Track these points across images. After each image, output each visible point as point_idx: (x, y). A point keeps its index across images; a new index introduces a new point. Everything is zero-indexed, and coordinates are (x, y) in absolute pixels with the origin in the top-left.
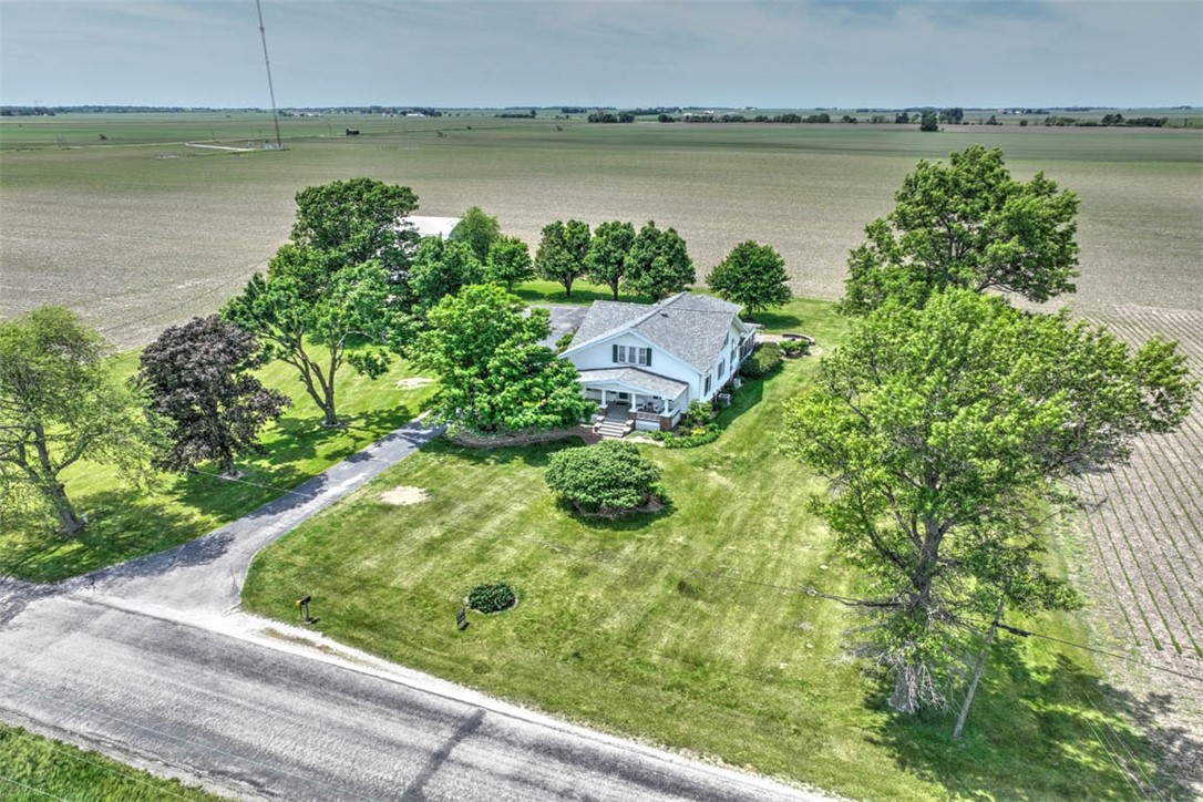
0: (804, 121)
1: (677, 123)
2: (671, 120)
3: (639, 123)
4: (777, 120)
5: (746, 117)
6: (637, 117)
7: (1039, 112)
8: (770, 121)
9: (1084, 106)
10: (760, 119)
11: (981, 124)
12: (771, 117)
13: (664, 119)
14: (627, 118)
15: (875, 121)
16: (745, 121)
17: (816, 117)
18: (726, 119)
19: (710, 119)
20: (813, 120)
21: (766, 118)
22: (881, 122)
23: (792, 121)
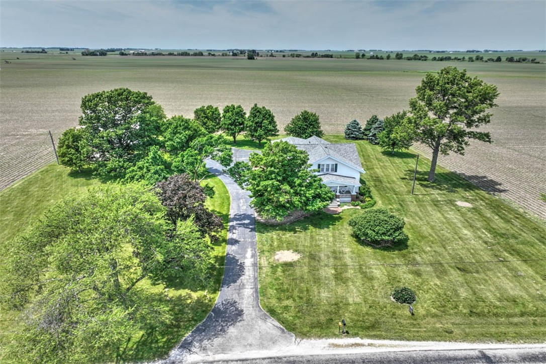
0: (192, 55)
1: (129, 56)
2: (126, 55)
3: (110, 56)
4: (179, 55)
5: (163, 53)
6: (108, 53)
7: (281, 51)
8: (175, 55)
9: (295, 49)
10: (171, 54)
11: (267, 56)
12: (176, 53)
13: (122, 54)
14: (103, 53)
15: (223, 55)
16: (163, 55)
17: (196, 53)
18: (153, 54)
19: (146, 54)
20: (195, 54)
21: (173, 54)
22: (226, 55)
23: (186, 55)
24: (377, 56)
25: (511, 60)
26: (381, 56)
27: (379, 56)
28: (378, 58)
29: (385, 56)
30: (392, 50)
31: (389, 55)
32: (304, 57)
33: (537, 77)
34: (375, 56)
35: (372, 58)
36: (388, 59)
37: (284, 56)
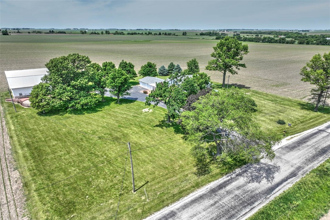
24: (95, 32)
25: (166, 34)
26: (98, 32)
27: (96, 32)
28: (96, 34)
29: (100, 32)
30: (96, 29)
31: (102, 32)
32: (45, 33)
33: (180, 42)
34: (94, 32)
35: (92, 33)
36: (102, 34)
37: (29, 33)
